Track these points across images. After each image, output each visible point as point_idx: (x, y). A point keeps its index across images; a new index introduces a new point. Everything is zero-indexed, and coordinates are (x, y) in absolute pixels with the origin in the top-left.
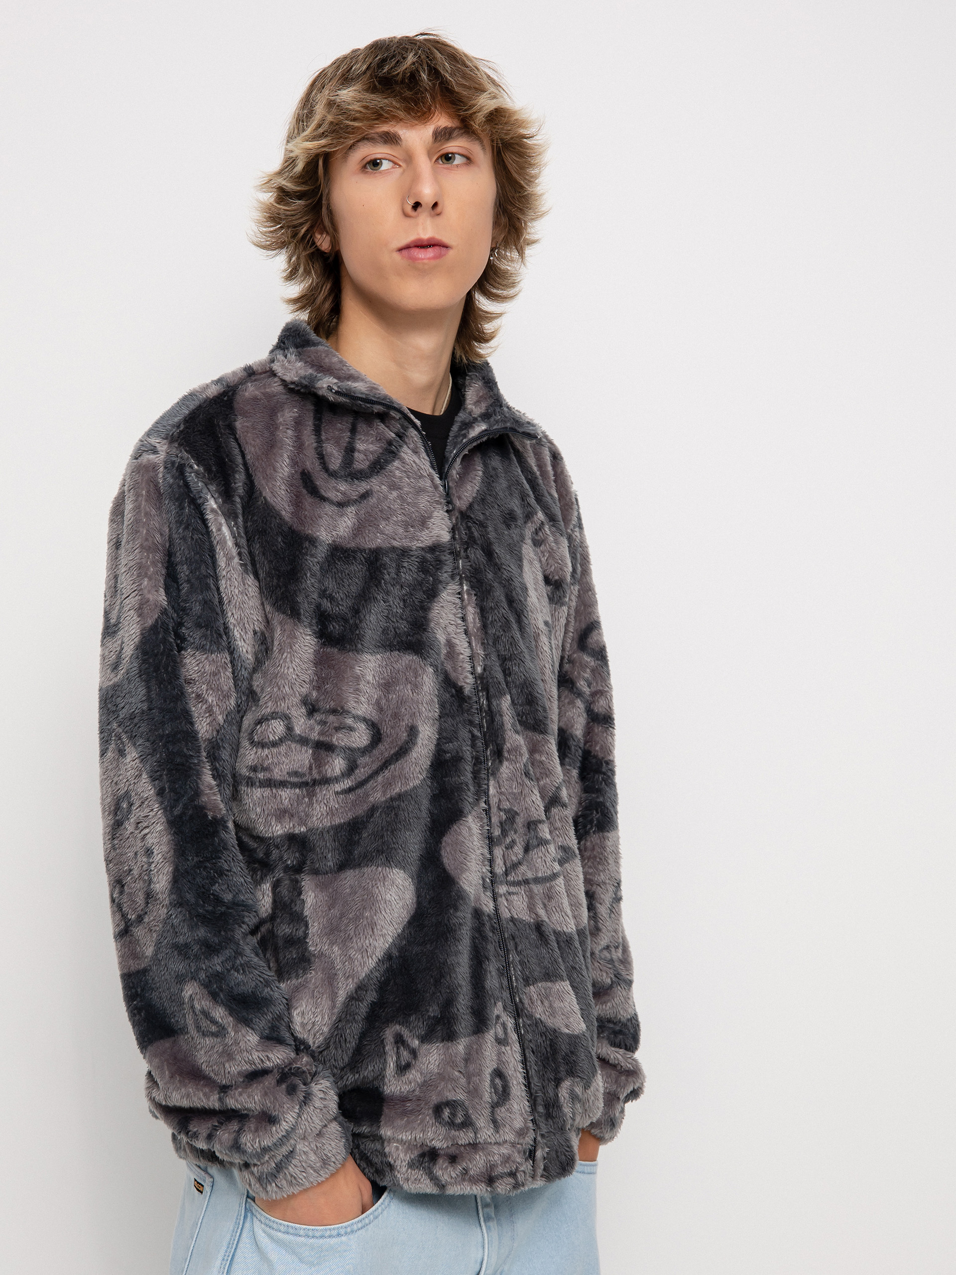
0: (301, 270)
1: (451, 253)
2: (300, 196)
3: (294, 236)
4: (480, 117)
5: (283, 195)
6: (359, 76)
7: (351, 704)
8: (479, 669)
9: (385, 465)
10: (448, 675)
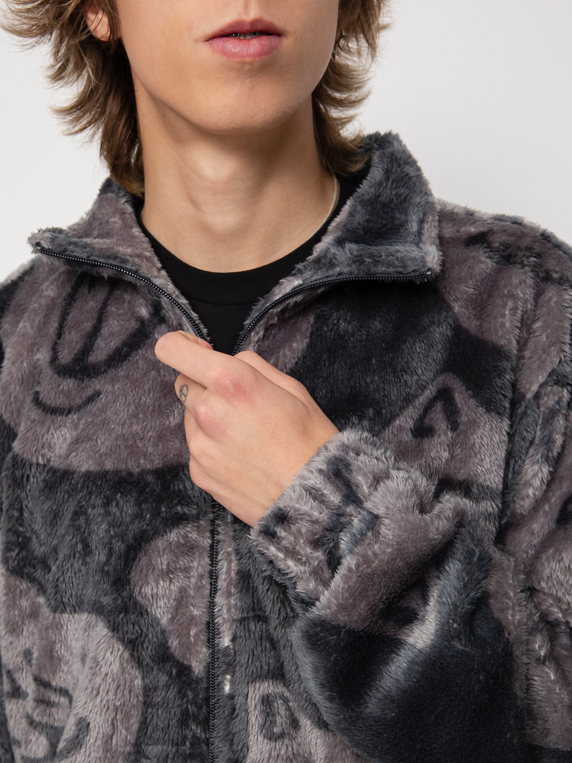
0: (71, 66)
1: (286, 43)
3: (59, 15)
8: (226, 641)
9: (127, 355)
10: (168, 648)
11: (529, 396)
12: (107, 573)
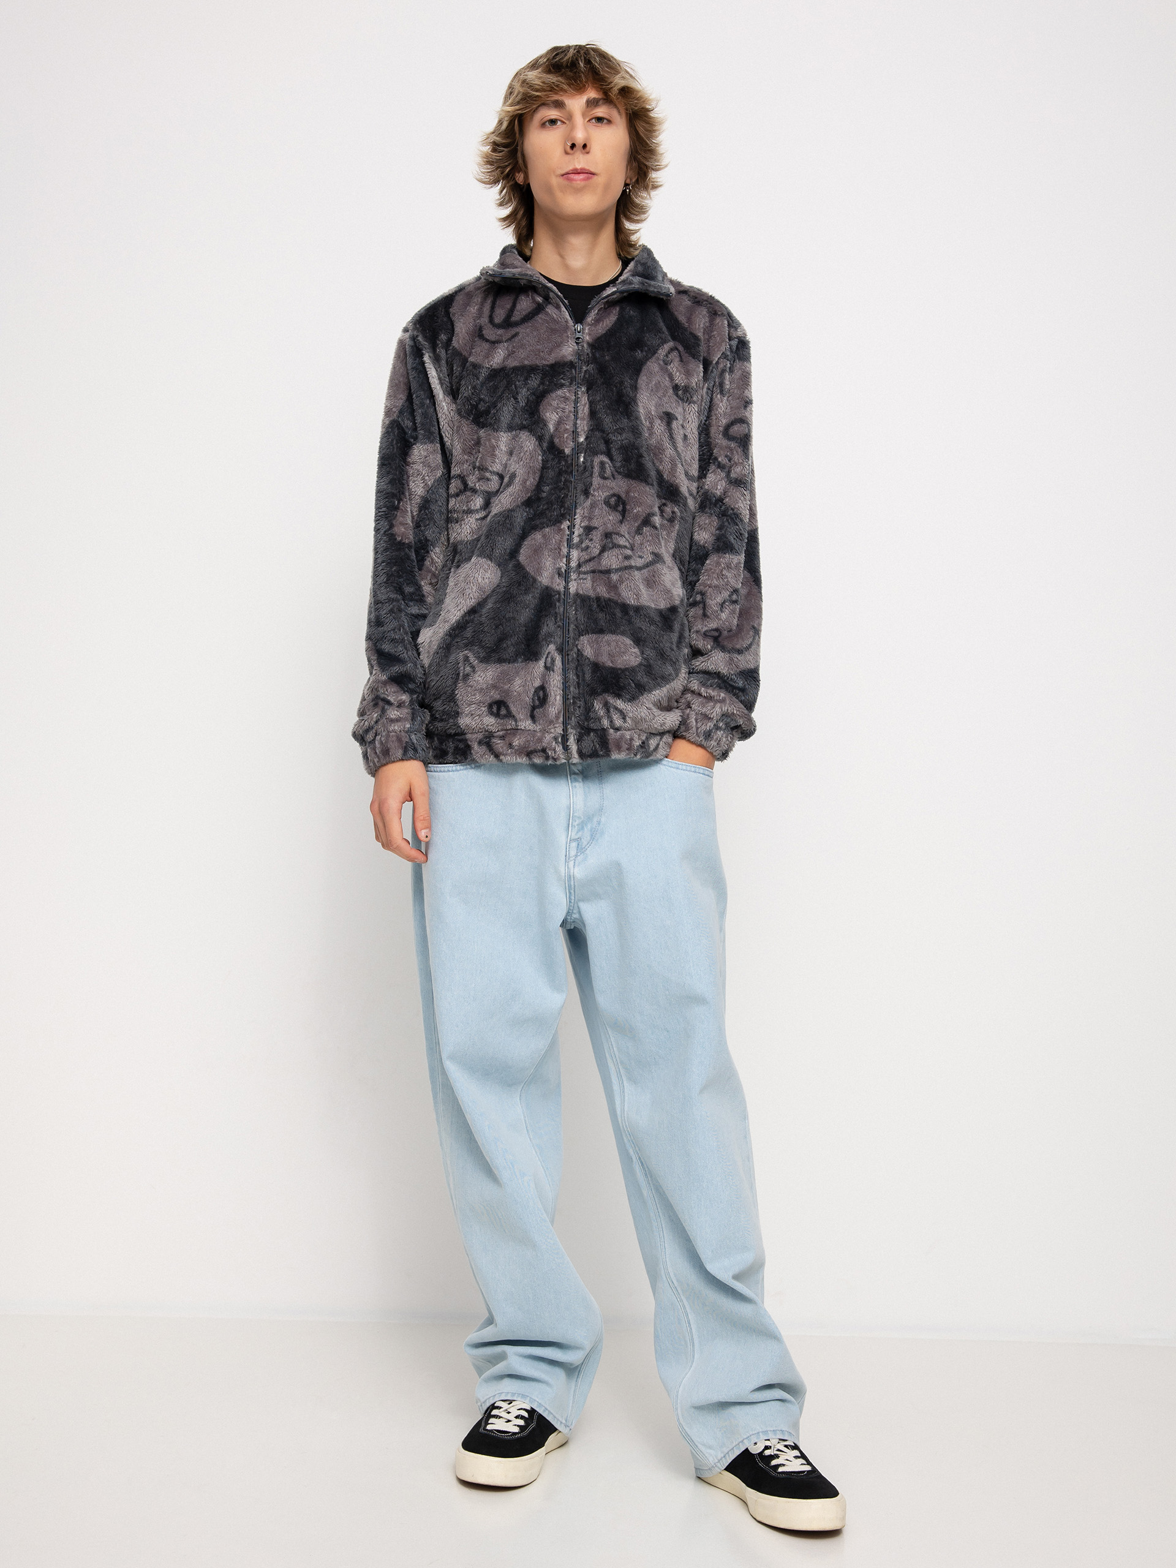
2: (505, 146)
4: (615, 90)
5: (496, 147)
6: (542, 64)
7: (488, 463)
8: (582, 439)
9: (533, 317)
10: (554, 443)
11: (714, 362)
12: (527, 410)
